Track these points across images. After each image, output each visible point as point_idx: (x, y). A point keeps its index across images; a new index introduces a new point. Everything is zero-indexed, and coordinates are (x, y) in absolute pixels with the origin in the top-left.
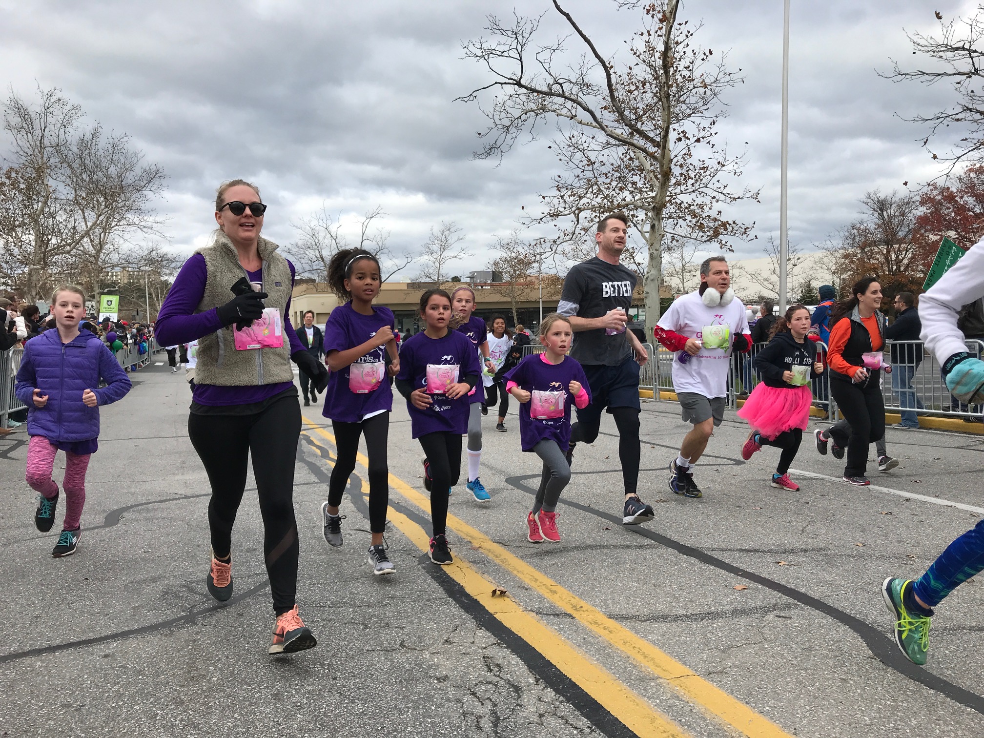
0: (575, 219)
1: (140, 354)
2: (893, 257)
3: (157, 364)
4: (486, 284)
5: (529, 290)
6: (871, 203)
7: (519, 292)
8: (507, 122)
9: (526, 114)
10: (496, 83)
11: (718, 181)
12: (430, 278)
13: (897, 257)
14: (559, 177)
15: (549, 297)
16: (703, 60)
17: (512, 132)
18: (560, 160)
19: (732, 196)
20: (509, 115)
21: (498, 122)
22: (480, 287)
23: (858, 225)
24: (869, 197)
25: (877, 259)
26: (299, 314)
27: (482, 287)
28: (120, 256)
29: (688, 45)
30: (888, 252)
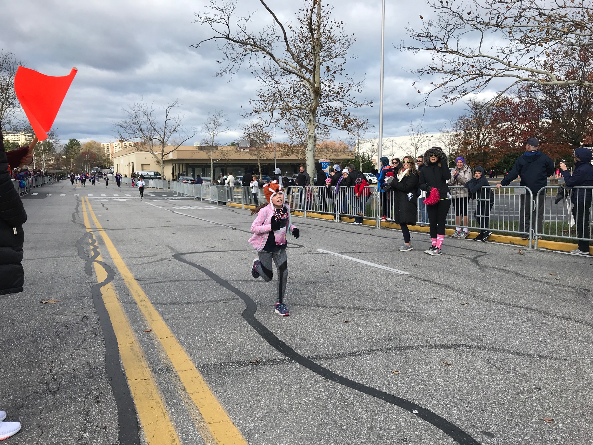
0: (271, 114)
1: (21, 188)
2: (481, 136)
3: (34, 194)
4: (246, 148)
5: (268, 153)
6: (471, 104)
7: (262, 154)
8: (234, 56)
9: (246, 51)
10: (214, 37)
11: (349, 95)
12: (208, 144)
13: (483, 137)
14: (261, 89)
15: (280, 157)
16: (337, 26)
17: (237, 61)
18: (259, 80)
19: (358, 104)
20: (236, 52)
21: (229, 55)
22: (242, 150)
23: (463, 117)
24: (470, 101)
25: (473, 138)
26: (131, 164)
27: (244, 150)
28: (12, 126)
29: (328, 18)
30: (479, 134)
